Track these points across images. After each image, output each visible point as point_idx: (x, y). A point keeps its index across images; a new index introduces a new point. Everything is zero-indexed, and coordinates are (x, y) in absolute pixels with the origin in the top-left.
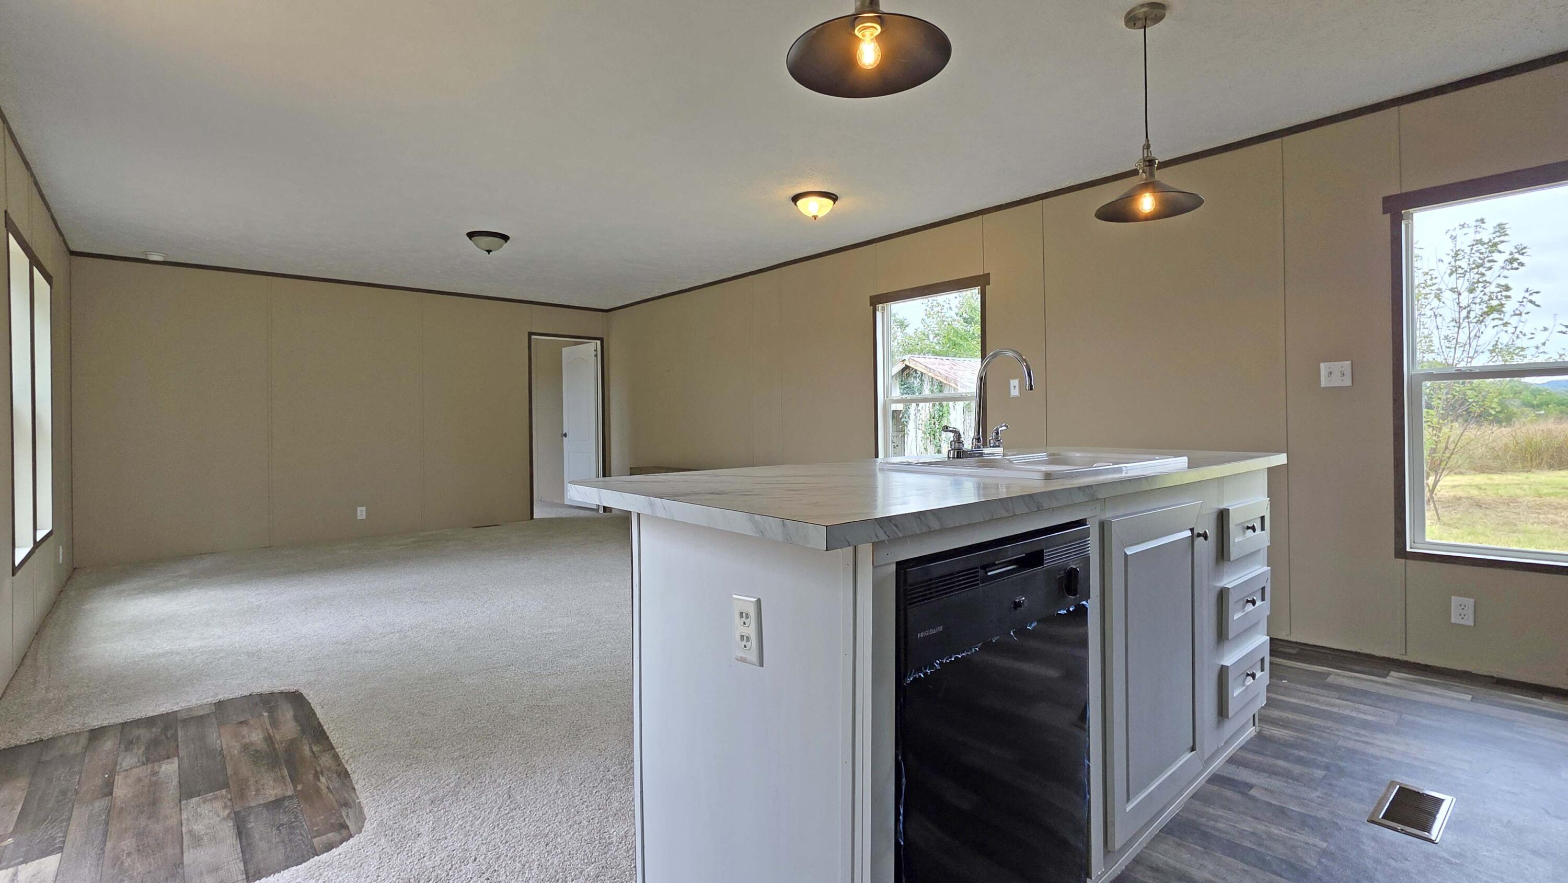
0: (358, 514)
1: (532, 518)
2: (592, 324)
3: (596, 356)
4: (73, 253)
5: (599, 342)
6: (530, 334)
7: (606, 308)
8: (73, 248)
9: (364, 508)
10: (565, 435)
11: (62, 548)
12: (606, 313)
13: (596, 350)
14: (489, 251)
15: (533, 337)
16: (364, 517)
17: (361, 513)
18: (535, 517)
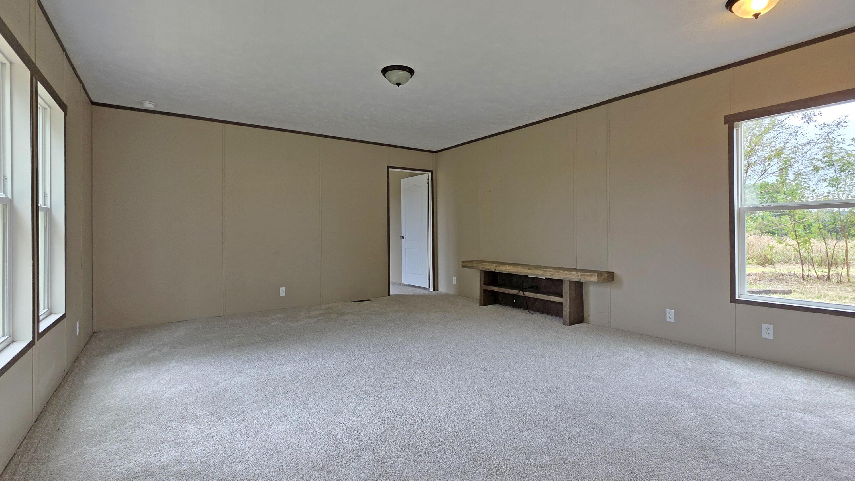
0: (281, 293)
1: (389, 295)
2: (427, 161)
3: (428, 183)
4: (93, 103)
5: (430, 174)
6: (389, 167)
7: (436, 150)
8: (95, 99)
9: (284, 288)
10: (403, 237)
11: (80, 324)
12: (435, 154)
13: (428, 179)
14: (398, 84)
15: (390, 169)
16: (284, 295)
17: (282, 291)
18: (391, 294)
